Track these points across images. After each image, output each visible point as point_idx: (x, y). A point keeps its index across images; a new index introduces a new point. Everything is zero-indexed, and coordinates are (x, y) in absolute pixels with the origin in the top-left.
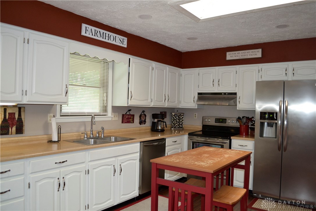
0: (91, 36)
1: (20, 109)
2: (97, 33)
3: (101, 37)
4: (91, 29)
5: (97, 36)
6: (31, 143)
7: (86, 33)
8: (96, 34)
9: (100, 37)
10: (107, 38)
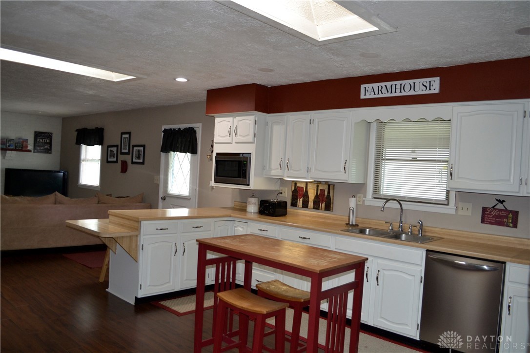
0: (373, 96)
1: (329, 186)
2: (382, 89)
3: (388, 92)
4: (373, 88)
5: (382, 93)
6: (336, 222)
7: (365, 95)
8: (380, 91)
9: (386, 92)
10: (398, 90)
